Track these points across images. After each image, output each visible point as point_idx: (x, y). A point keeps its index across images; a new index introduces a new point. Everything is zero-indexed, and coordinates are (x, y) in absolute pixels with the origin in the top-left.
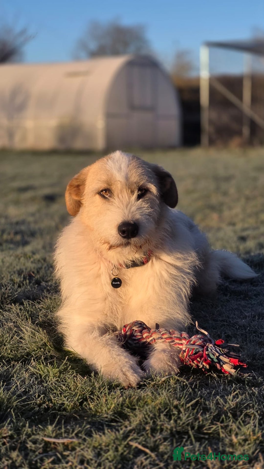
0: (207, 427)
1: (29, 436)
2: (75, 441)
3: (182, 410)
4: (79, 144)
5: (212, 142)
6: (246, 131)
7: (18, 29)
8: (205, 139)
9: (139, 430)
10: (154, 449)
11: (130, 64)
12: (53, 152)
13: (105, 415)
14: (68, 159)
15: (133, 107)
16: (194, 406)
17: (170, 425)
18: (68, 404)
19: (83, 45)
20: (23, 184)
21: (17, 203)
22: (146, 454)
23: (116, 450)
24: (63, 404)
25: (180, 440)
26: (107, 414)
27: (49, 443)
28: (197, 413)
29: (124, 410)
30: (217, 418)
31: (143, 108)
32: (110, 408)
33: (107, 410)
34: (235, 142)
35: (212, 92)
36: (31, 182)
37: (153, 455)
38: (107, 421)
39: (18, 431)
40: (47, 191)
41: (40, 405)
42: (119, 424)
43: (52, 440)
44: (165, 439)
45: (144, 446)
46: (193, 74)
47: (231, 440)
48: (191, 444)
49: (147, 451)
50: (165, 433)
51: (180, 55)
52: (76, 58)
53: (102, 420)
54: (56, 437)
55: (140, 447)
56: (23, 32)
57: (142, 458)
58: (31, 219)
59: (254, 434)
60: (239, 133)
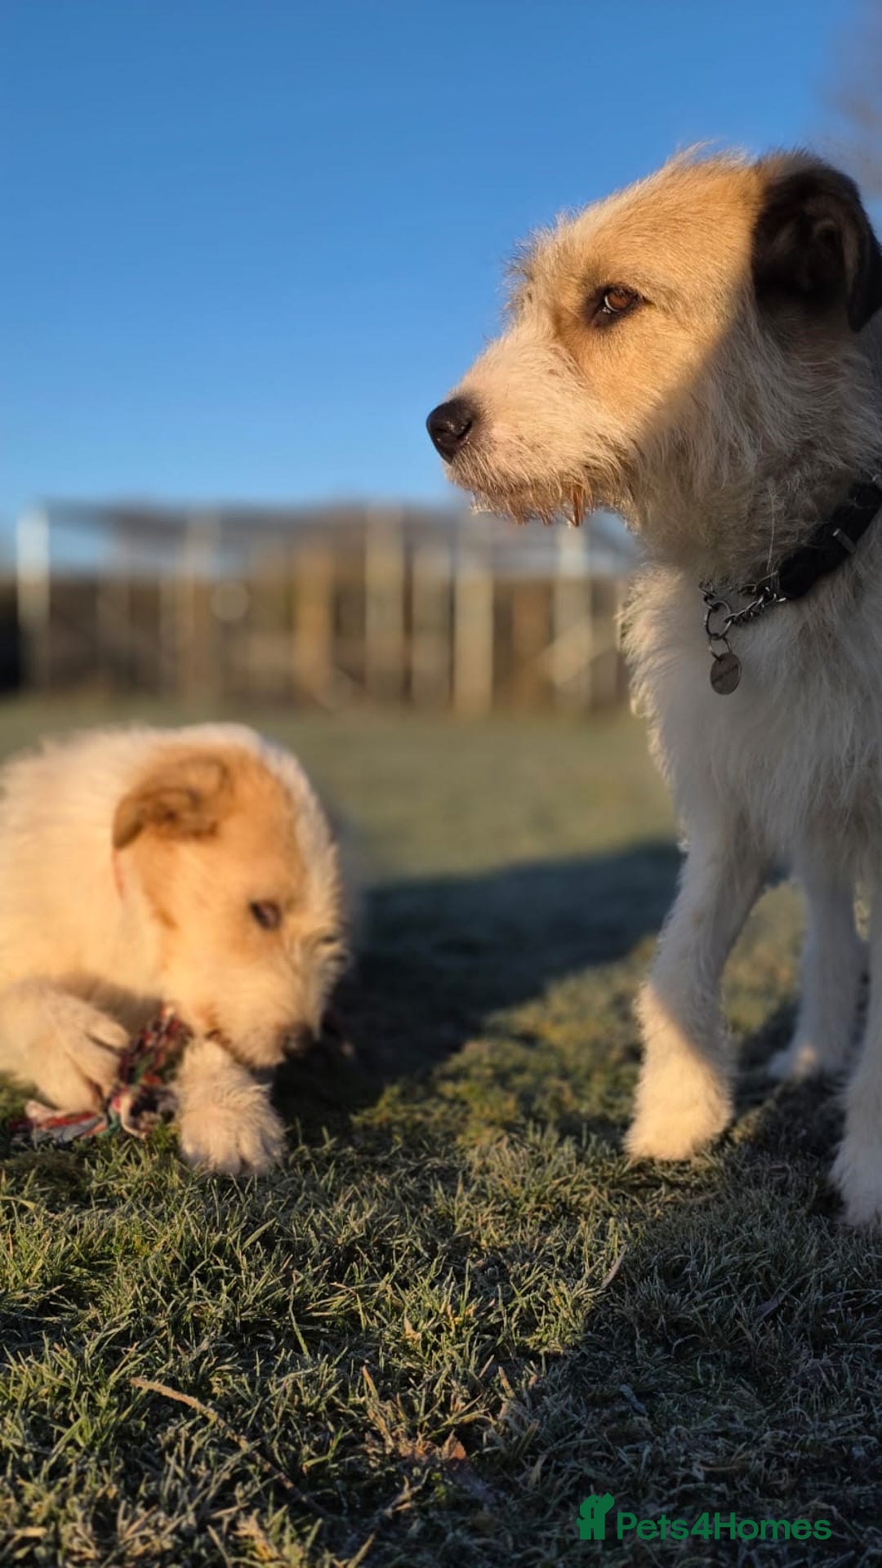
10: (201, 1389)
13: (20, 1295)
17: (221, 1307)
22: (190, 1411)
26: (26, 1289)
29: (70, 1272)
32: (30, 1272)
33: (20, 1277)
37: (208, 1411)
38: (28, 1312)
42: (67, 1317)
44: (221, 1353)
49: (191, 1401)
53: (13, 1309)
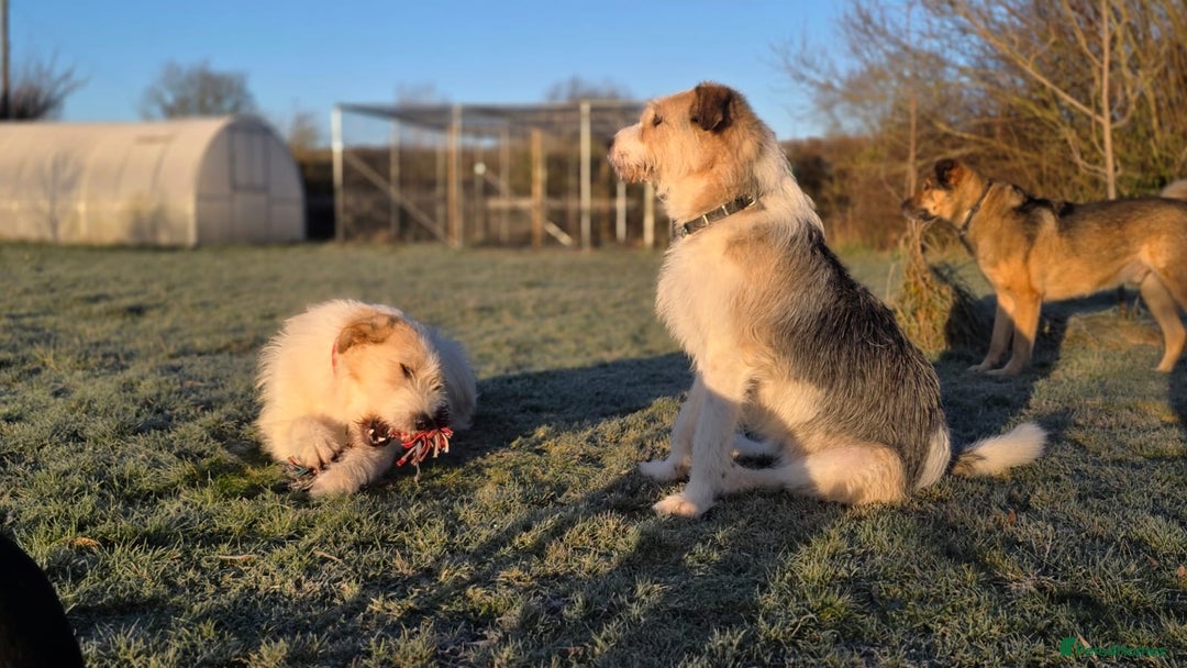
0: (392, 535)
1: (200, 556)
2: (254, 556)
3: (365, 521)
4: (164, 238)
5: (348, 236)
6: (395, 220)
7: (58, 71)
8: (340, 231)
9: (323, 543)
10: (341, 556)
11: (231, 130)
12: (118, 248)
13: (281, 534)
14: (146, 258)
15: (235, 187)
16: (377, 518)
17: (352, 537)
18: (236, 526)
19: (155, 97)
20: (91, 293)
21: (87, 317)
22: (333, 561)
23: (300, 559)
24: (229, 528)
25: (365, 548)
26: (283, 532)
27: (226, 561)
28: (380, 525)
30: (401, 527)
31: (251, 188)
33: (281, 529)
34: (382, 235)
35: (347, 169)
36: (100, 290)
37: (340, 561)
39: (187, 553)
40: (129, 301)
41: (203, 531)
43: (229, 557)
44: (350, 549)
45: (331, 554)
46: (321, 145)
47: (417, 545)
48: (378, 549)
49: (334, 558)
50: (348, 545)
51: (301, 120)
52: (147, 117)
53: (279, 537)
54: (232, 554)
55: (326, 555)
56: (67, 76)
57: (329, 565)
58: (115, 338)
59: (440, 536)
60: (386, 225)
